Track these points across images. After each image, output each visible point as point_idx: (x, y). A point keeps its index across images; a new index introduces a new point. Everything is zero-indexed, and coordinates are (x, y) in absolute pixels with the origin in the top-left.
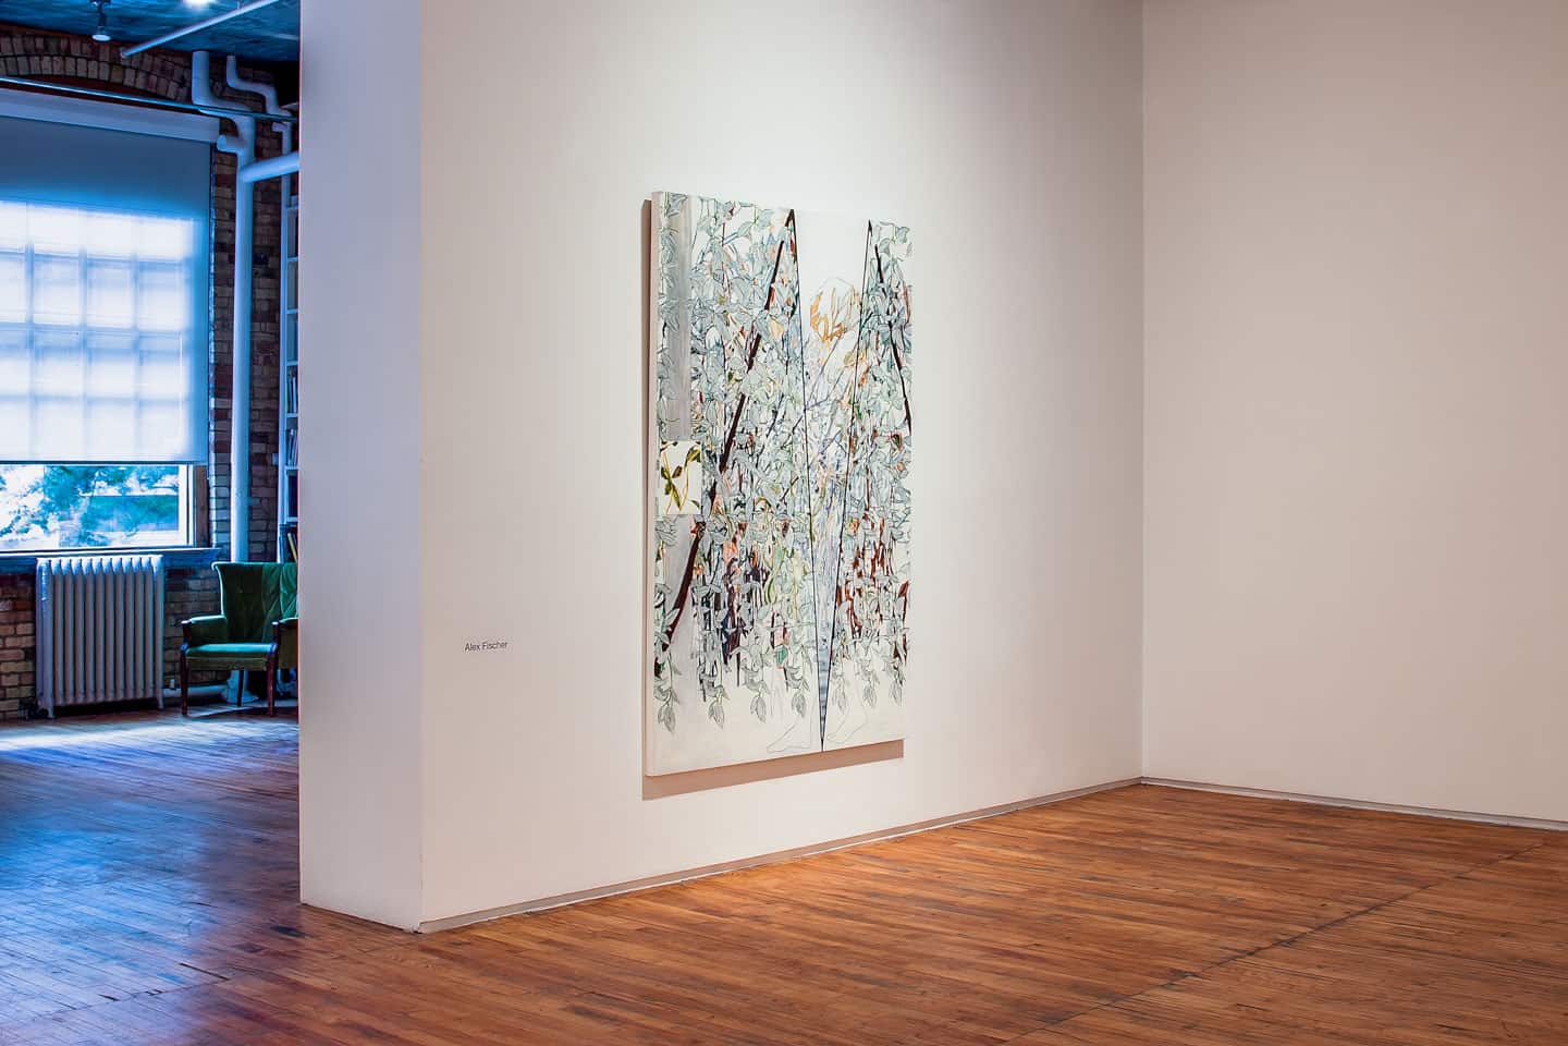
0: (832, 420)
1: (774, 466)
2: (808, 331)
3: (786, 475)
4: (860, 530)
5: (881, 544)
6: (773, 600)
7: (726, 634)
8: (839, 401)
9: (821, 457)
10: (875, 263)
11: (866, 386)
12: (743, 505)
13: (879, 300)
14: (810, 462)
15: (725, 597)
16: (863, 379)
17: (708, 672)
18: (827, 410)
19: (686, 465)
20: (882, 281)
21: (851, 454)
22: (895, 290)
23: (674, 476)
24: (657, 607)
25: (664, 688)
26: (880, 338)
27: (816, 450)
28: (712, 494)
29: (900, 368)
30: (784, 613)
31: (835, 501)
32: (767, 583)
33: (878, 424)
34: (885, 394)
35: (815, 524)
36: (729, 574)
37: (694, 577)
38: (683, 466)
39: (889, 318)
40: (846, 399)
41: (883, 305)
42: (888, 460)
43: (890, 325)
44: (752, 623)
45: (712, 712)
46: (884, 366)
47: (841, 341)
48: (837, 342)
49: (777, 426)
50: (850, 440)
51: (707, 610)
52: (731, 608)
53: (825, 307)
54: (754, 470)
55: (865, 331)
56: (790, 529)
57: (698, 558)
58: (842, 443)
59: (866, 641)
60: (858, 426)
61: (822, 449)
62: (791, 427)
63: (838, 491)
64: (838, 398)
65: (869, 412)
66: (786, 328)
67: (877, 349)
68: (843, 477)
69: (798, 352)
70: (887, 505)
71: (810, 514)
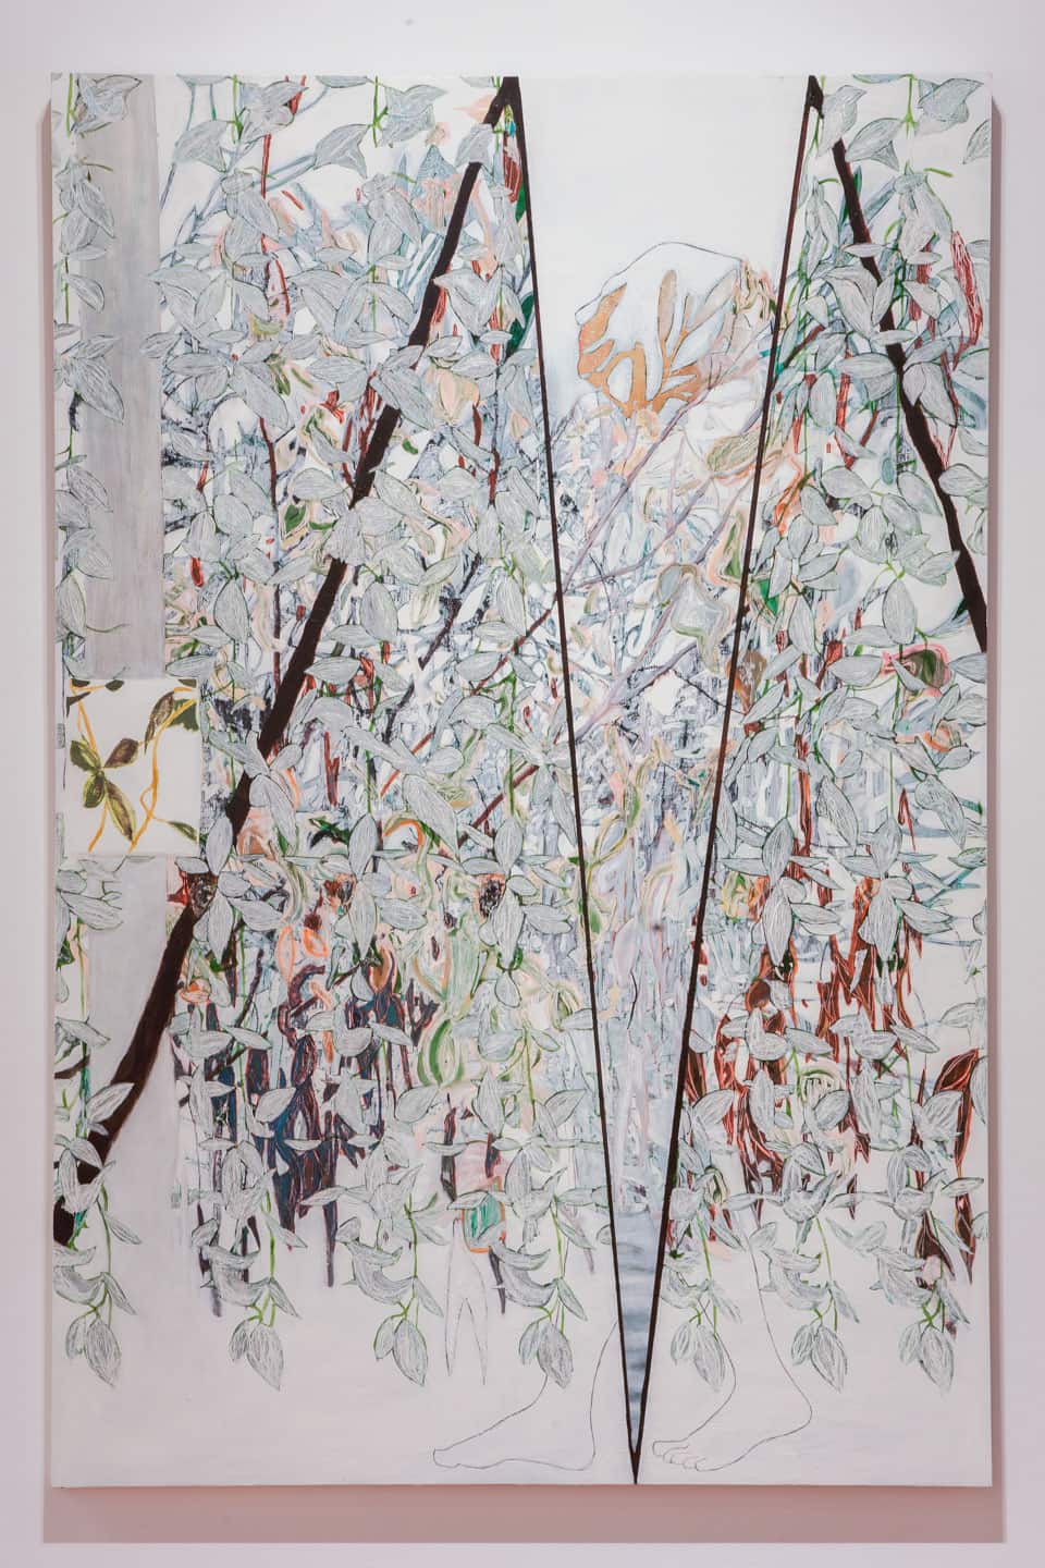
0: (662, 618)
1: (447, 737)
2: (568, 390)
3: (492, 761)
4: (775, 910)
5: (859, 943)
6: (449, 1073)
7: (289, 1154)
8: (686, 569)
9: (618, 713)
10: (835, 194)
11: (795, 527)
12: (343, 836)
13: (847, 292)
14: (577, 726)
15: (281, 1059)
16: (783, 508)
17: (229, 1239)
18: (642, 593)
19: (148, 737)
20: (861, 235)
21: (738, 707)
22: (914, 258)
23: (112, 762)
24: (64, 1075)
25: (86, 1272)
26: (852, 393)
27: (600, 695)
28: (237, 807)
29: (935, 466)
30: (490, 1110)
31: (676, 829)
32: (428, 1033)
33: (845, 624)
34: (874, 542)
35: (598, 887)
36: (296, 1006)
37: (181, 1006)
38: (139, 737)
39: (891, 337)
40: (716, 560)
41: (861, 302)
42: (886, 721)
43: (896, 355)
44: (378, 1129)
45: (242, 1344)
46: (868, 470)
47: (696, 413)
48: (680, 414)
49: (459, 639)
50: (734, 670)
51: (220, 1089)
52: (304, 1090)
53: (634, 322)
54: (378, 748)
55: (790, 378)
56: (509, 900)
57: (193, 963)
58: (705, 675)
59: (801, 1203)
60: (762, 631)
61: (623, 692)
62: (510, 637)
63: (686, 801)
64: (686, 559)
65: (807, 593)
66: (489, 386)
67: (841, 422)
68: (704, 765)
69: (533, 445)
70: (887, 840)
71: (580, 860)
